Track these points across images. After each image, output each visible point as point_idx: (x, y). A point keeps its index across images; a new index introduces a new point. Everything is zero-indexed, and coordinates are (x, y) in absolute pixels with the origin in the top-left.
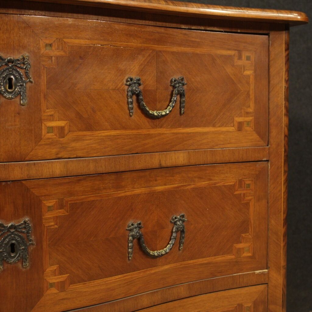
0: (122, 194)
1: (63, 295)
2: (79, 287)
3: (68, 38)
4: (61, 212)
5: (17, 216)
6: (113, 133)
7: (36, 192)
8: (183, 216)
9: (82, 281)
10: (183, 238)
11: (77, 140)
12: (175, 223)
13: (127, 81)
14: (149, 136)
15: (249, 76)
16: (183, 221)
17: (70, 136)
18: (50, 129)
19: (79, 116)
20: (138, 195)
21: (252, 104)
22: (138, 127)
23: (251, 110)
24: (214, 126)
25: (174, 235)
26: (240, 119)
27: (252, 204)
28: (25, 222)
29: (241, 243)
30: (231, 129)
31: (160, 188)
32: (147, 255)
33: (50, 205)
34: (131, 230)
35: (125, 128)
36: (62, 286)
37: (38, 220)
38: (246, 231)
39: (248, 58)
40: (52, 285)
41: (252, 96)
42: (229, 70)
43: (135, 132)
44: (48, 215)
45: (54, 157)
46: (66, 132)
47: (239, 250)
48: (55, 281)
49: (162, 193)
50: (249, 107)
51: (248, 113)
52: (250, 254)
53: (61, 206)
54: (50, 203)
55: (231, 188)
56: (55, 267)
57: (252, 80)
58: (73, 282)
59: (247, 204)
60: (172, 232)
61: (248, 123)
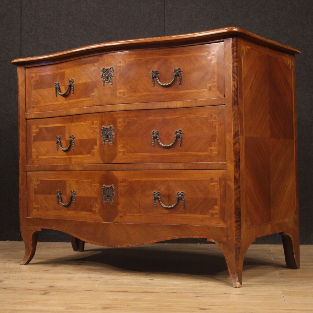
1: (124, 157)
2: (131, 155)
3: (126, 59)
4: (123, 124)
5: (109, 125)
7: (115, 116)
8: (180, 131)
9: (131, 152)
11: (130, 96)
16: (180, 133)
17: (127, 95)
18: (120, 93)
19: (131, 87)
21: (216, 78)
23: (215, 80)
26: (209, 85)
27: (217, 127)
28: (111, 127)
29: (212, 146)
30: (206, 90)
33: (120, 121)
34: (153, 134)
35: (151, 91)
36: (124, 153)
37: (116, 127)
38: (214, 140)
39: (214, 55)
41: (216, 73)
42: (204, 62)
43: (155, 93)
44: (119, 125)
45: (121, 103)
46: (126, 93)
48: (121, 151)
50: (214, 78)
51: (213, 82)
52: (217, 153)
53: (124, 122)
56: (121, 145)
58: (128, 152)
61: (214, 86)
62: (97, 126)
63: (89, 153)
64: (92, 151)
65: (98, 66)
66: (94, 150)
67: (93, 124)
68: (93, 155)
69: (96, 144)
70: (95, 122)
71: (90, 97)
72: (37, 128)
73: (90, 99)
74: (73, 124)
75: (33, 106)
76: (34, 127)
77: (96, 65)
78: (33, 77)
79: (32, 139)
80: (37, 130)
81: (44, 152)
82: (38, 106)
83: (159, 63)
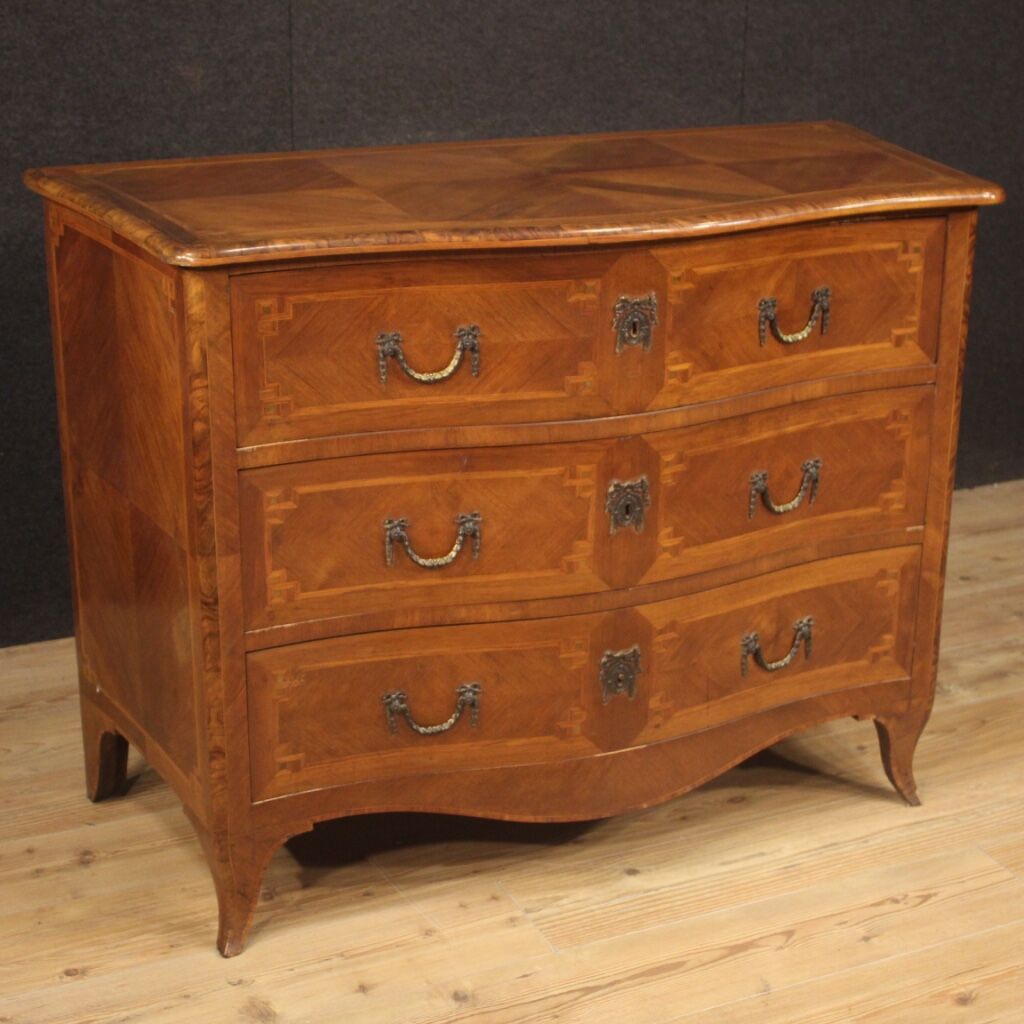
0: (746, 440)
1: (676, 560)
2: (694, 551)
3: (697, 267)
4: (680, 468)
5: (632, 474)
6: (741, 369)
7: (655, 447)
8: (817, 462)
9: (697, 544)
10: (816, 488)
11: (701, 382)
12: (807, 471)
13: (760, 305)
14: (782, 366)
15: (915, 275)
16: (817, 467)
17: (694, 379)
18: (674, 374)
19: (705, 355)
20: (765, 440)
21: (917, 310)
22: (770, 357)
23: (915, 318)
24: (864, 343)
25: (805, 485)
26: (897, 332)
27: (908, 441)
28: (642, 481)
29: (890, 491)
30: (887, 345)
31: (791, 429)
32: (771, 510)
33: (669, 460)
34: (755, 483)
35: (754, 361)
36: (675, 551)
37: (655, 478)
38: (898, 475)
39: (917, 250)
40: (665, 550)
41: (919, 301)
42: (889, 269)
43: (765, 364)
44: (667, 471)
45: (676, 405)
46: (690, 374)
47: (888, 502)
48: (668, 545)
49: (794, 434)
50: (913, 314)
51: (910, 324)
52: (901, 506)
53: (680, 459)
54: (669, 458)
55: (882, 422)
56: (669, 530)
57: (920, 279)
58: (687, 545)
59: (902, 443)
60: (802, 481)
61: (910, 336)
62: (589, 481)
63: (554, 564)
64: (568, 558)
65: (599, 288)
66: (574, 556)
67: (573, 476)
68: (571, 567)
69: (583, 537)
70: (583, 468)
71: (563, 390)
72: (287, 497)
73: (563, 395)
74: (476, 476)
75: (269, 418)
76: (272, 494)
77: (590, 284)
78: (267, 311)
79: (267, 537)
80: (290, 505)
81: (322, 575)
82: (293, 416)
83: (779, 274)
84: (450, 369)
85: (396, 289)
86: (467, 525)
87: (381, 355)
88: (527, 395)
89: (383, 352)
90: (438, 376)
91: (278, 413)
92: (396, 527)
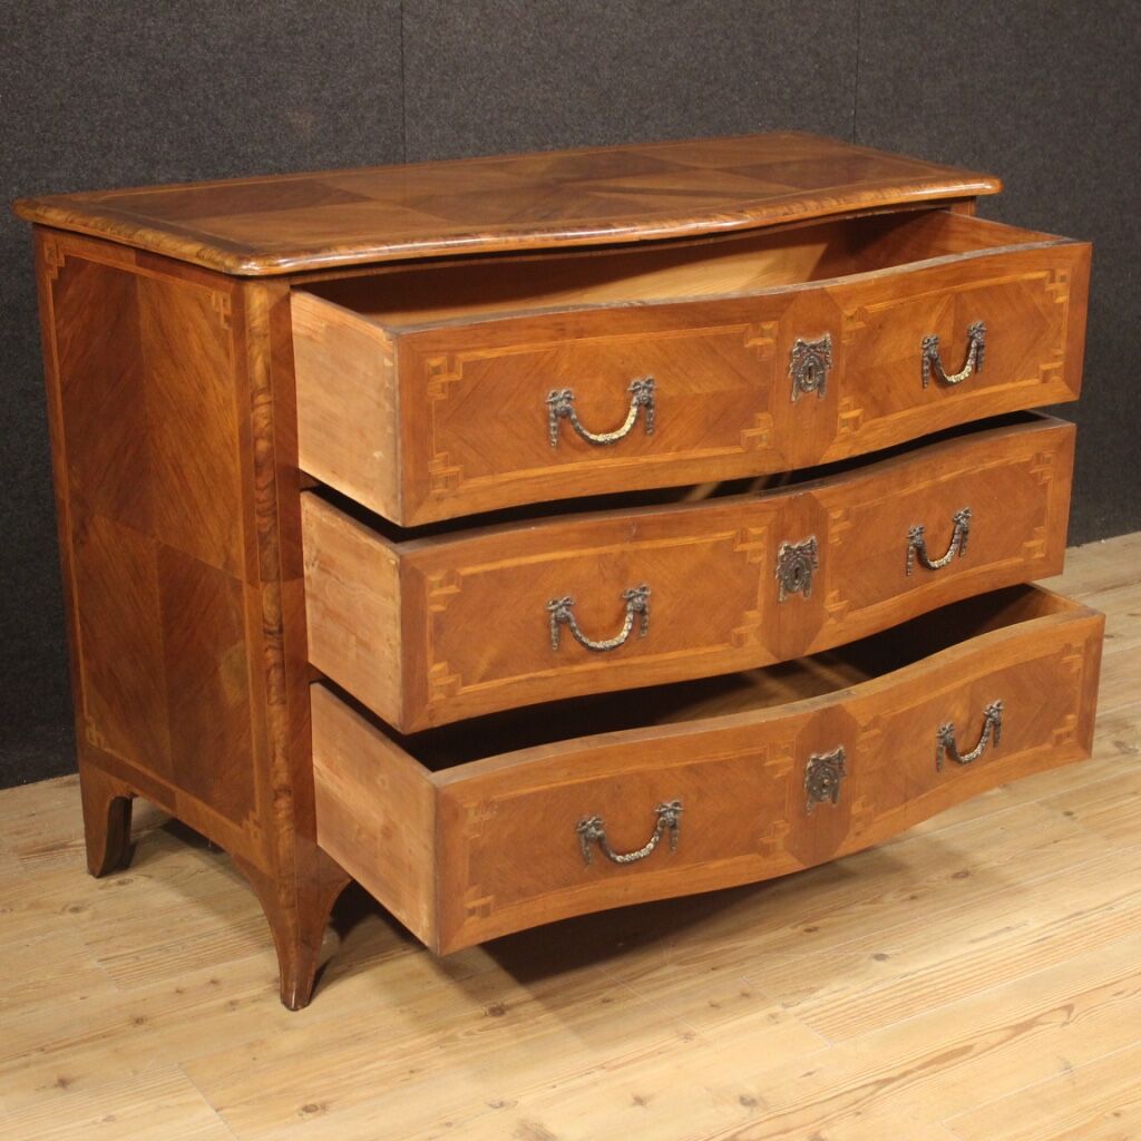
0: (906, 492)
1: (840, 626)
2: (856, 615)
3: (869, 304)
4: (846, 525)
5: (803, 535)
6: (906, 413)
7: (824, 504)
8: (967, 512)
9: (860, 607)
10: (966, 540)
11: (871, 429)
12: (958, 522)
13: (924, 344)
14: (941, 408)
15: (1061, 305)
16: (968, 518)
17: (864, 426)
18: (846, 422)
19: (874, 400)
20: (921, 491)
21: (1063, 344)
22: (931, 400)
23: (1060, 352)
24: (1014, 381)
25: (956, 537)
26: (1044, 367)
27: (1050, 486)
28: (812, 541)
29: (1033, 539)
30: (1035, 381)
31: (944, 478)
32: (927, 566)
33: (836, 517)
34: (912, 538)
35: (917, 405)
36: (840, 616)
37: (823, 539)
38: (1040, 523)
39: (1063, 279)
40: (831, 615)
41: (1065, 334)
42: (1038, 300)
43: (926, 407)
44: (834, 529)
46: (861, 422)
47: (1030, 551)
48: (834, 610)
49: (947, 483)
50: (1059, 347)
51: (1056, 357)
52: (1042, 555)
53: (847, 517)
54: (836, 515)
55: (1026, 466)
56: (835, 593)
57: (1066, 309)
58: (851, 610)
59: (1045, 486)
60: (954, 534)
61: (1056, 371)
62: (759, 545)
63: (723, 638)
64: (736, 631)
65: (776, 332)
66: (743, 628)
67: (744, 540)
68: (740, 640)
69: (752, 607)
70: (755, 531)
71: (739, 444)
72: (449, 580)
73: (739, 450)
74: (646, 545)
75: (438, 491)
76: (434, 578)
77: (768, 326)
78: (437, 371)
79: (429, 625)
80: (453, 589)
81: (483, 666)
82: (462, 489)
83: (939, 309)
84: (627, 427)
85: (568, 341)
86: (636, 600)
87: (552, 415)
88: (703, 453)
89: (555, 411)
90: (615, 436)
91: (446, 487)
92: (561, 607)
